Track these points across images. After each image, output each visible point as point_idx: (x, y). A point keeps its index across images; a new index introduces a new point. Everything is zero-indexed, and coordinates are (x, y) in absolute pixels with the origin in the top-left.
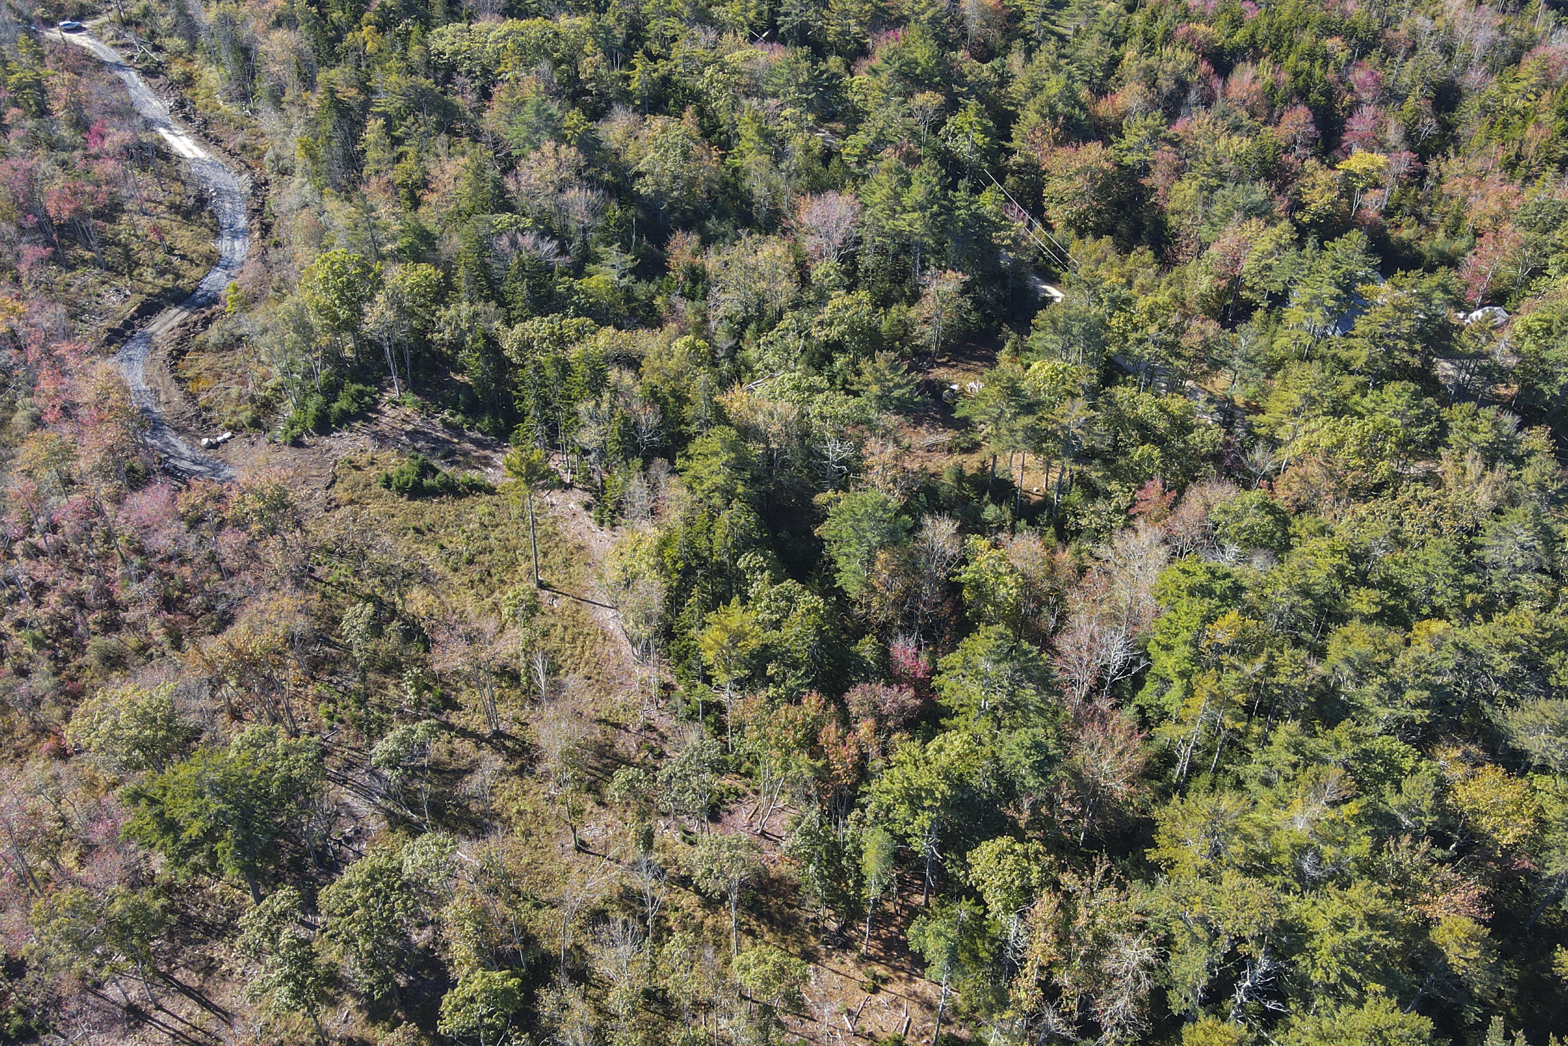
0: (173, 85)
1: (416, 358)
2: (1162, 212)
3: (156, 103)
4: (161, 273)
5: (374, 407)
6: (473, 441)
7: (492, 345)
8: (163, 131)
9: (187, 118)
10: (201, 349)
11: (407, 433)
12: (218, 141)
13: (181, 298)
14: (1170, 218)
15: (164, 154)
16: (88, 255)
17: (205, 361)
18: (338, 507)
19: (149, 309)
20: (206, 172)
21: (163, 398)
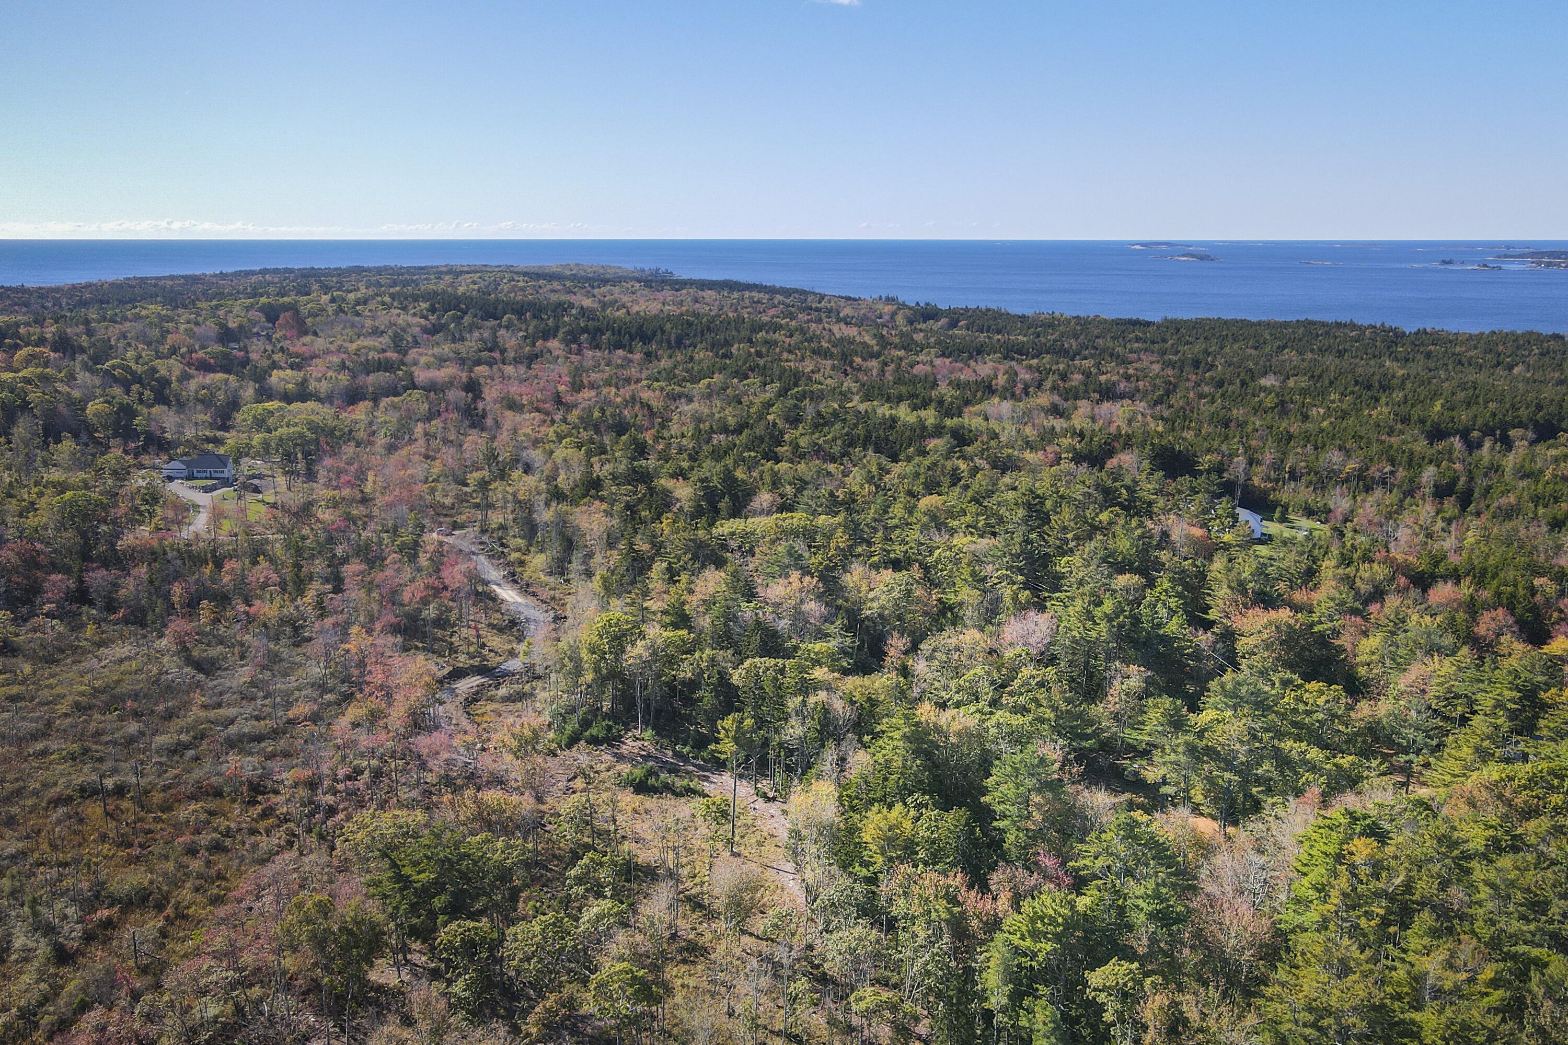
0: (509, 564)
1: (658, 712)
2: (1352, 667)
3: (495, 573)
4: (473, 657)
5: (619, 738)
6: (695, 765)
7: (723, 678)
8: (495, 587)
9: (515, 582)
10: (491, 699)
11: (642, 756)
12: (534, 594)
13: (482, 670)
14: (1360, 669)
15: (494, 598)
16: (420, 645)
17: (491, 707)
18: (574, 792)
19: (458, 674)
20: (521, 609)
21: (454, 722)
